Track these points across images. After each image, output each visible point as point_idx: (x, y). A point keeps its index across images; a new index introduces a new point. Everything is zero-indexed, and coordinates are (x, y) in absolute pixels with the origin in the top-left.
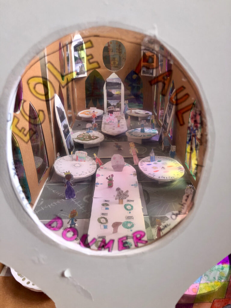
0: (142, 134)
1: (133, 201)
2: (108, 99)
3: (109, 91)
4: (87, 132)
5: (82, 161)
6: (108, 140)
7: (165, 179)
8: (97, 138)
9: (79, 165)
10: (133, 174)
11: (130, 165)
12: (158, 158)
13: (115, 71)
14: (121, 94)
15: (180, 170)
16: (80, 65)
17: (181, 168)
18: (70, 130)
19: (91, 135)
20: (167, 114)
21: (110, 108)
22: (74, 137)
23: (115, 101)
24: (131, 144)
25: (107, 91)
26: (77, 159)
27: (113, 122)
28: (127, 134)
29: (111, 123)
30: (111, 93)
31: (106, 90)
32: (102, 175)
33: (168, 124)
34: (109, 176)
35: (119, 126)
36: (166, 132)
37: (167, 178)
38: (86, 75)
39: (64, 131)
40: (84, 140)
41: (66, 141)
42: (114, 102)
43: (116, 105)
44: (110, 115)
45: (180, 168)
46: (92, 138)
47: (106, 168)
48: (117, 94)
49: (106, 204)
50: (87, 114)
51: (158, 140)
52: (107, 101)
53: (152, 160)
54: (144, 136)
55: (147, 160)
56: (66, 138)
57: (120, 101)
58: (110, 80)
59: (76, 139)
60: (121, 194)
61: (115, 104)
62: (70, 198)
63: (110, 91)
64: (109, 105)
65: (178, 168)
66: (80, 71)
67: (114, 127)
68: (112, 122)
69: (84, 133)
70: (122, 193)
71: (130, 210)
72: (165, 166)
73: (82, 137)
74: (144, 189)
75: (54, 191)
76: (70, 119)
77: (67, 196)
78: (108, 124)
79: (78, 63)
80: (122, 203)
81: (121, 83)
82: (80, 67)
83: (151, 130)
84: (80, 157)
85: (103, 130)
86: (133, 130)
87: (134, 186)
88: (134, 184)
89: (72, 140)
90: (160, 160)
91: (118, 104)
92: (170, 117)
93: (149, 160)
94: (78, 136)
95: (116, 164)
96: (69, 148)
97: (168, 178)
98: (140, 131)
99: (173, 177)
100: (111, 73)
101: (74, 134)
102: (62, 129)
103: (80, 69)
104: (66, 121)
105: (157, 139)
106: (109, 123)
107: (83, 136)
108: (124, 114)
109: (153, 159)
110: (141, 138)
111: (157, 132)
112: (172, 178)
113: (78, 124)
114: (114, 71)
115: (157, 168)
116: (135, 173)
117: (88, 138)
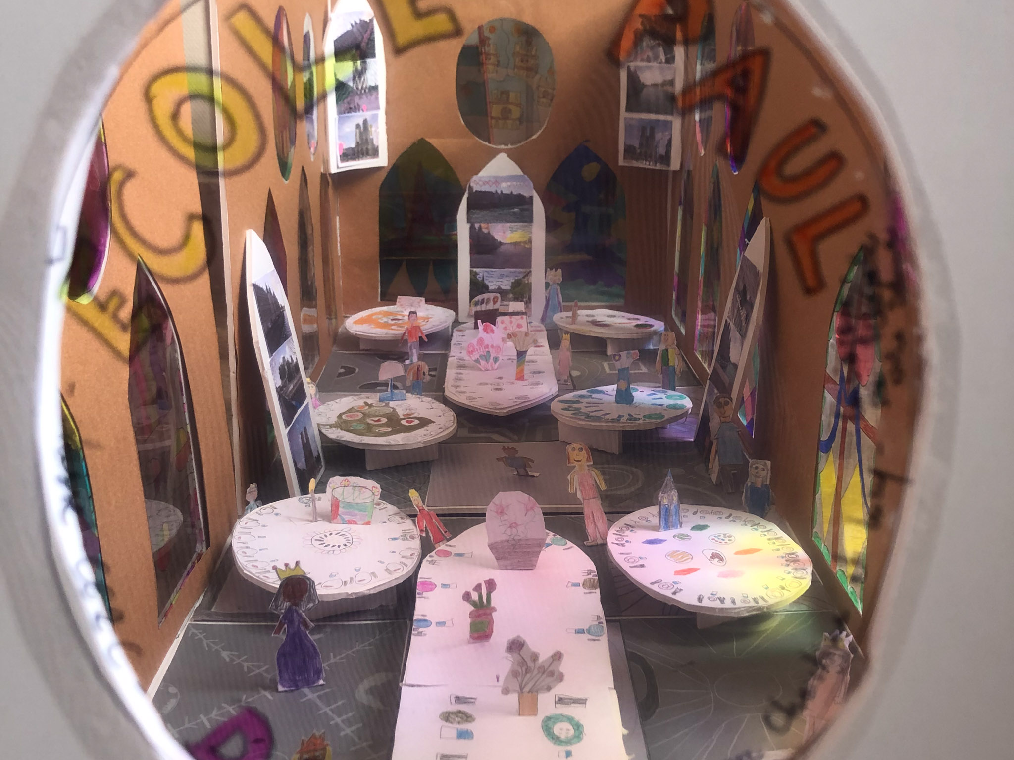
0: (624, 410)
1: (582, 702)
2: (473, 265)
3: (480, 228)
4: (381, 400)
5: (356, 523)
6: (474, 435)
7: (728, 604)
8: (424, 422)
9: (342, 541)
10: (583, 584)
11: (570, 544)
12: (695, 513)
13: (510, 147)
14: (530, 241)
15: (793, 565)
16: (358, 118)
17: (796, 560)
18: (310, 389)
19: (401, 412)
20: (732, 326)
21: (482, 302)
22: (323, 420)
23: (506, 271)
24: (574, 449)
25: (472, 228)
26: (333, 515)
27: (496, 360)
28: (556, 407)
29: (487, 361)
30: (489, 238)
31: (468, 226)
32: (444, 586)
33: (736, 366)
34: (478, 588)
35: (520, 377)
36: (727, 403)
37: (733, 602)
38: (382, 160)
39: (280, 390)
40: (369, 430)
41: (290, 435)
42: (502, 276)
43: (509, 288)
44: (485, 330)
45: (791, 559)
46: (403, 422)
47: (460, 555)
48: (516, 244)
49: (460, 712)
50: (386, 325)
51: (692, 440)
52: (471, 272)
53: (667, 521)
54: (631, 418)
55: (644, 522)
56: (287, 420)
57: (529, 273)
58: (485, 183)
59: (331, 426)
60: (528, 670)
61: (506, 285)
62: (295, 685)
63: (485, 231)
64: (477, 287)
65: (783, 561)
66: (358, 144)
67: (500, 378)
68: (491, 360)
69: (370, 402)
70: (530, 664)
71: (568, 742)
72: (726, 551)
73: (360, 421)
74: (629, 650)
75: (225, 654)
76: (309, 343)
77: (287, 677)
78: (475, 366)
79: (350, 110)
80: (534, 711)
81: (531, 198)
82: (358, 126)
83: (659, 395)
84: (349, 505)
85: (450, 392)
86: (584, 392)
87: (586, 636)
88: (586, 627)
89: (314, 432)
90: (701, 523)
91: (517, 284)
92: (743, 336)
93: (655, 521)
94: (340, 416)
95: (504, 538)
96: (302, 465)
97: (739, 604)
98: (613, 399)
99: (763, 598)
100: (491, 155)
101: (322, 408)
102: (272, 381)
103: (361, 133)
104: (292, 350)
105: (686, 433)
106: (477, 361)
107: (366, 415)
108: (543, 327)
109: (673, 518)
110: (619, 426)
111: (687, 403)
112: (755, 600)
113: (342, 367)
114: (503, 147)
115: (692, 559)
116: (590, 577)
117: (387, 425)
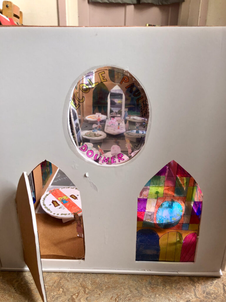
4: (93, 131)
6: (110, 138)
8: (101, 135)
11: (125, 155)
13: (118, 84)
14: (122, 103)
19: (96, 133)
21: (112, 114)
23: (117, 108)
24: (127, 140)
28: (125, 134)
31: (110, 99)
35: (119, 128)
38: (94, 86)
39: (76, 128)
41: (77, 136)
43: (117, 112)
44: (112, 119)
46: (97, 135)
47: (106, 156)
48: (119, 103)
50: (93, 118)
52: (110, 108)
56: (77, 133)
58: (113, 91)
63: (113, 100)
66: (89, 83)
67: (115, 128)
68: (113, 125)
69: (91, 131)
78: (110, 126)
81: (122, 94)
94: (85, 134)
95: (114, 153)
98: (135, 132)
100: (115, 85)
102: (74, 126)
103: (90, 80)
107: (90, 134)
110: (136, 137)
113: (85, 126)
117: (94, 136)
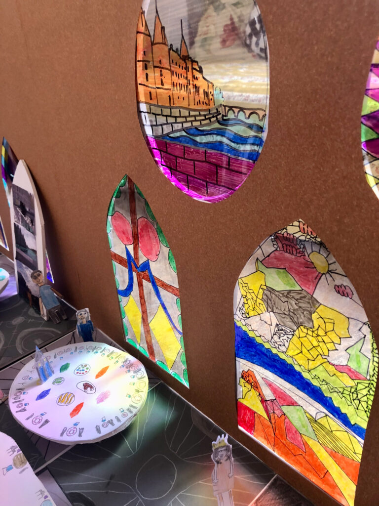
12: (55, 357)
15: (132, 370)
17: (131, 366)
20: (21, 227)
65: (125, 369)
72: (91, 378)
74: (67, 492)
90: (63, 363)
109: (48, 371)
112: (130, 411)
115: (74, 396)
116: (16, 453)
